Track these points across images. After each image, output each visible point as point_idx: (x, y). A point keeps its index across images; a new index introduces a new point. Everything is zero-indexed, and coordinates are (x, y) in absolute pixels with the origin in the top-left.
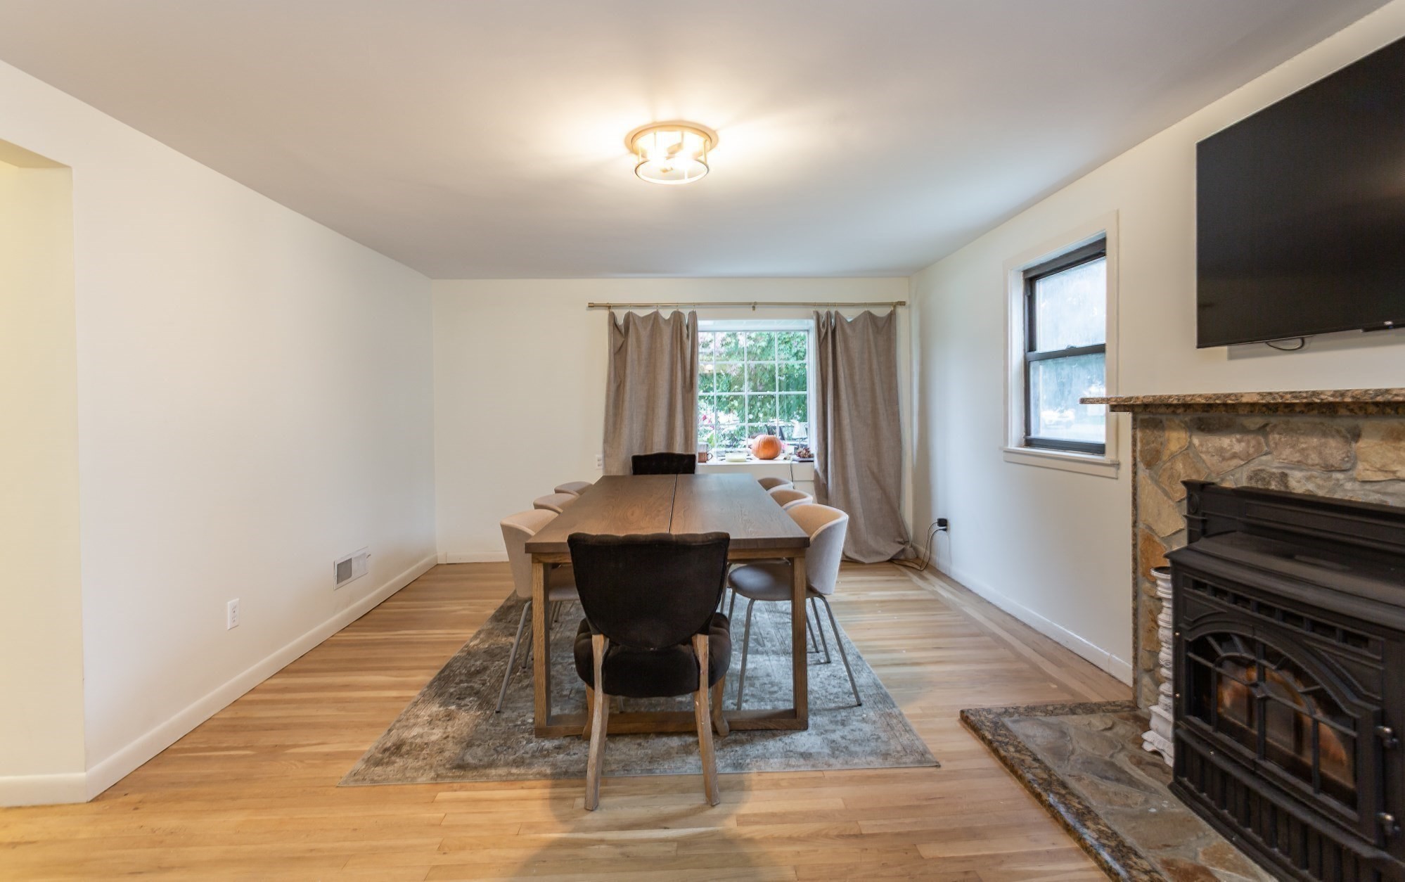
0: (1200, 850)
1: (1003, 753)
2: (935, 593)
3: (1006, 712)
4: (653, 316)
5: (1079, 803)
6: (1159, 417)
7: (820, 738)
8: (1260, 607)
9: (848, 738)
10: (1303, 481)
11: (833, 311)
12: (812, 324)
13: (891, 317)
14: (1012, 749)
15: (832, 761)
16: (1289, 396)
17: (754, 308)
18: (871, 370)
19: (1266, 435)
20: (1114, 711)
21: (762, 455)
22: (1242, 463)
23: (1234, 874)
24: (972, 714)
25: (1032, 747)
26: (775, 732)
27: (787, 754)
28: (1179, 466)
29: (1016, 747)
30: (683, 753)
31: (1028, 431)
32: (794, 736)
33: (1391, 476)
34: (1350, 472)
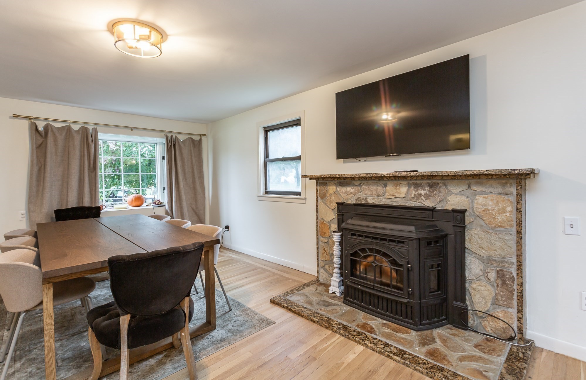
0: (361, 318)
1: (293, 309)
2: (229, 256)
3: (285, 295)
4: (66, 128)
5: (325, 317)
6: (325, 182)
7: (223, 330)
8: (374, 238)
9: (235, 325)
10: (372, 200)
11: (174, 135)
12: (164, 141)
13: (200, 141)
14: (296, 307)
15: (235, 338)
16: (375, 174)
17: (132, 130)
18: (192, 163)
19: (360, 187)
20: (314, 284)
21: (134, 205)
22: (353, 195)
23: (372, 321)
24: (275, 299)
25: (301, 304)
26: (202, 335)
27: (214, 343)
28: (333, 198)
29: (296, 306)
30: (161, 365)
31: (266, 188)
32: (211, 334)
33: (394, 197)
34: (384, 196)
